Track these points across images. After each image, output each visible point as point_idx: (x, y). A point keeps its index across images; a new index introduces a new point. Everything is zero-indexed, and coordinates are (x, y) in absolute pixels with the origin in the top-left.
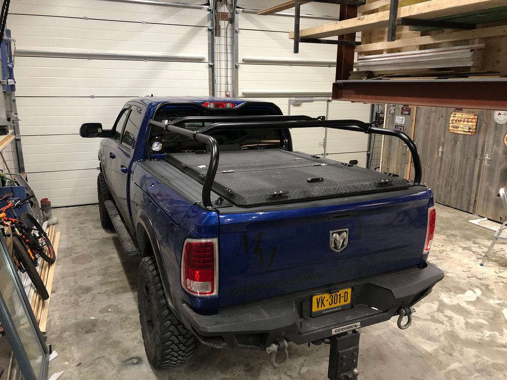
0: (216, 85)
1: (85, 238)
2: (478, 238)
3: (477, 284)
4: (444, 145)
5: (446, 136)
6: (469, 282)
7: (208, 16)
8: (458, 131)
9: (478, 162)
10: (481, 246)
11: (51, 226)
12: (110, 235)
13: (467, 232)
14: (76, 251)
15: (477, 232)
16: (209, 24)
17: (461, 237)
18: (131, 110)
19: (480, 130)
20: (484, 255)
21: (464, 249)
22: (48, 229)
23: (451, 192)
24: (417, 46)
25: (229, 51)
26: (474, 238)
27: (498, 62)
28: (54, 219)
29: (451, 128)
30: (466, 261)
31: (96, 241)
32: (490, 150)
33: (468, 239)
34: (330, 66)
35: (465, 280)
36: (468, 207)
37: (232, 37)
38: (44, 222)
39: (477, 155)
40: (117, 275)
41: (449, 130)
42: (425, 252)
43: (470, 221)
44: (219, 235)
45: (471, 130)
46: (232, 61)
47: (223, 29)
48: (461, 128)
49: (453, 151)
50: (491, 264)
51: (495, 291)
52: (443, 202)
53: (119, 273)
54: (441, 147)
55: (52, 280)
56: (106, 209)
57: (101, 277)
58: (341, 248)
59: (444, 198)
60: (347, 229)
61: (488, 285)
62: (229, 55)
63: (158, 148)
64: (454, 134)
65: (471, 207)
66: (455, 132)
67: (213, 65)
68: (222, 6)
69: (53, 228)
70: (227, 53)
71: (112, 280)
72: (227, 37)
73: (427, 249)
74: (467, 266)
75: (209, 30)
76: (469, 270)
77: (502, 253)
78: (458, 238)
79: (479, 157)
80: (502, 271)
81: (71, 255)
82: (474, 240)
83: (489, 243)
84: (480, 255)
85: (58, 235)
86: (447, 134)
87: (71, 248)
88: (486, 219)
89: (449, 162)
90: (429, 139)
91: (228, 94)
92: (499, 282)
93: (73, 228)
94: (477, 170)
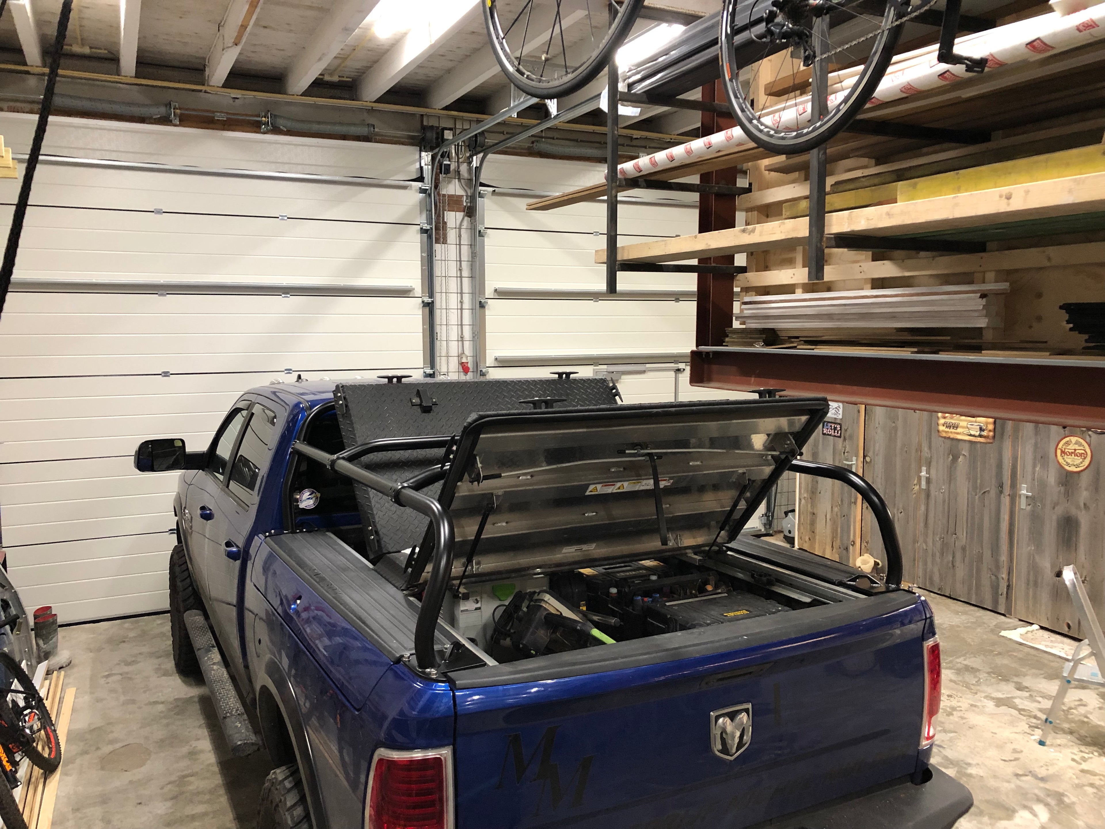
0: (437, 344)
1: (133, 702)
2: (1025, 675)
3: (1036, 791)
4: (930, 463)
5: (933, 444)
6: (1019, 787)
7: (420, 202)
8: (958, 433)
9: (1006, 500)
10: (1034, 694)
11: (55, 672)
12: (194, 692)
13: (1000, 661)
14: (111, 736)
15: (1020, 659)
16: (422, 220)
17: (988, 673)
18: (253, 414)
19: (1002, 434)
20: (1044, 717)
21: (999, 702)
22: (47, 682)
23: (954, 566)
24: (865, 279)
25: (466, 273)
26: (1016, 676)
27: (1039, 319)
28: (62, 656)
29: (941, 428)
30: (1006, 733)
31: (161, 707)
32: (1029, 477)
33: (1006, 679)
34: (677, 300)
35: (1008, 782)
36: (996, 602)
37: (472, 245)
38: (39, 663)
39: (1002, 487)
40: (207, 797)
41: (938, 431)
42: (924, 743)
43: (1003, 633)
44: (455, 740)
45: (985, 433)
46: (473, 293)
47: (452, 228)
48: (963, 427)
49: (951, 477)
50: (1062, 739)
51: (1078, 809)
52: (939, 589)
53: (212, 792)
54: (924, 469)
55: (51, 817)
56: (186, 630)
57: (169, 804)
58: (737, 750)
59: (941, 579)
60: (749, 706)
61: (1062, 795)
62: (466, 282)
63: (311, 502)
64: (948, 442)
65: (1002, 600)
66: (952, 436)
67: (433, 302)
68: (449, 182)
69: (58, 677)
70: (461, 277)
71: (193, 812)
72: (460, 245)
73: (928, 738)
74: (1010, 747)
75: (423, 231)
76: (1017, 755)
77: (1082, 710)
78: (983, 676)
79: (1007, 490)
80: (1086, 756)
81: (98, 748)
82: (1016, 679)
83: (1053, 687)
84: (1035, 717)
85: (70, 695)
86: (936, 441)
87: (99, 728)
88: (1036, 627)
89: (944, 501)
90: (898, 451)
91: (464, 360)
92: (1084, 785)
93: (107, 676)
94: (1005, 517)
